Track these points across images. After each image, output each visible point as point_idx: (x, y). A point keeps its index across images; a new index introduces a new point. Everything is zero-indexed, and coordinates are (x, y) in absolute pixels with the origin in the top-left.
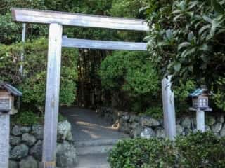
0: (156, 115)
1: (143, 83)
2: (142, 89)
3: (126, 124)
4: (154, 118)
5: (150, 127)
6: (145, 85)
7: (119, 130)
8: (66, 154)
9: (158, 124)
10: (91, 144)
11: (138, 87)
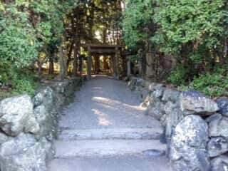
0: (211, 90)
1: (187, 18)
2: (184, 33)
3: (158, 103)
4: (207, 95)
5: (196, 114)
6: (189, 22)
7: (147, 113)
8: (17, 160)
9: (216, 108)
10: (89, 135)
11: (174, 30)
